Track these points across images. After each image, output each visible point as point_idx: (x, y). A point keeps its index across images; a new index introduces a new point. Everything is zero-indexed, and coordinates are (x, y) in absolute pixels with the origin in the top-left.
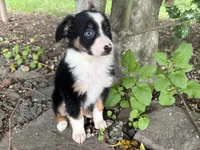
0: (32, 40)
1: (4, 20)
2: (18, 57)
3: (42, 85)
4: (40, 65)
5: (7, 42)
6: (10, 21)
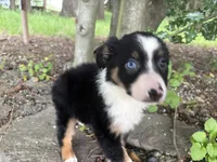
0: (46, 59)
1: (25, 41)
2: (31, 71)
3: (46, 92)
5: (25, 59)
6: (31, 42)
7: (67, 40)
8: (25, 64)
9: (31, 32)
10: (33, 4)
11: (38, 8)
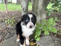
0: (13, 18)
1: (7, 13)
2: (9, 22)
3: (14, 29)
4: (14, 24)
5: (7, 18)
6: (8, 13)
7: (19, 11)
8: (7, 20)
9: (8, 10)
10: (8, 1)
11: (10, 3)
